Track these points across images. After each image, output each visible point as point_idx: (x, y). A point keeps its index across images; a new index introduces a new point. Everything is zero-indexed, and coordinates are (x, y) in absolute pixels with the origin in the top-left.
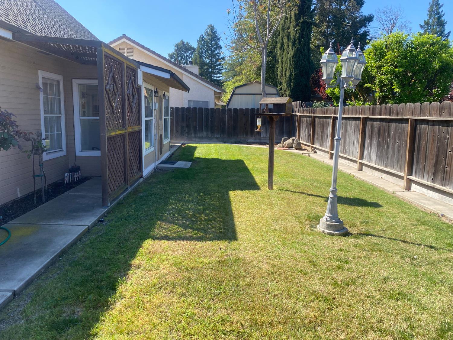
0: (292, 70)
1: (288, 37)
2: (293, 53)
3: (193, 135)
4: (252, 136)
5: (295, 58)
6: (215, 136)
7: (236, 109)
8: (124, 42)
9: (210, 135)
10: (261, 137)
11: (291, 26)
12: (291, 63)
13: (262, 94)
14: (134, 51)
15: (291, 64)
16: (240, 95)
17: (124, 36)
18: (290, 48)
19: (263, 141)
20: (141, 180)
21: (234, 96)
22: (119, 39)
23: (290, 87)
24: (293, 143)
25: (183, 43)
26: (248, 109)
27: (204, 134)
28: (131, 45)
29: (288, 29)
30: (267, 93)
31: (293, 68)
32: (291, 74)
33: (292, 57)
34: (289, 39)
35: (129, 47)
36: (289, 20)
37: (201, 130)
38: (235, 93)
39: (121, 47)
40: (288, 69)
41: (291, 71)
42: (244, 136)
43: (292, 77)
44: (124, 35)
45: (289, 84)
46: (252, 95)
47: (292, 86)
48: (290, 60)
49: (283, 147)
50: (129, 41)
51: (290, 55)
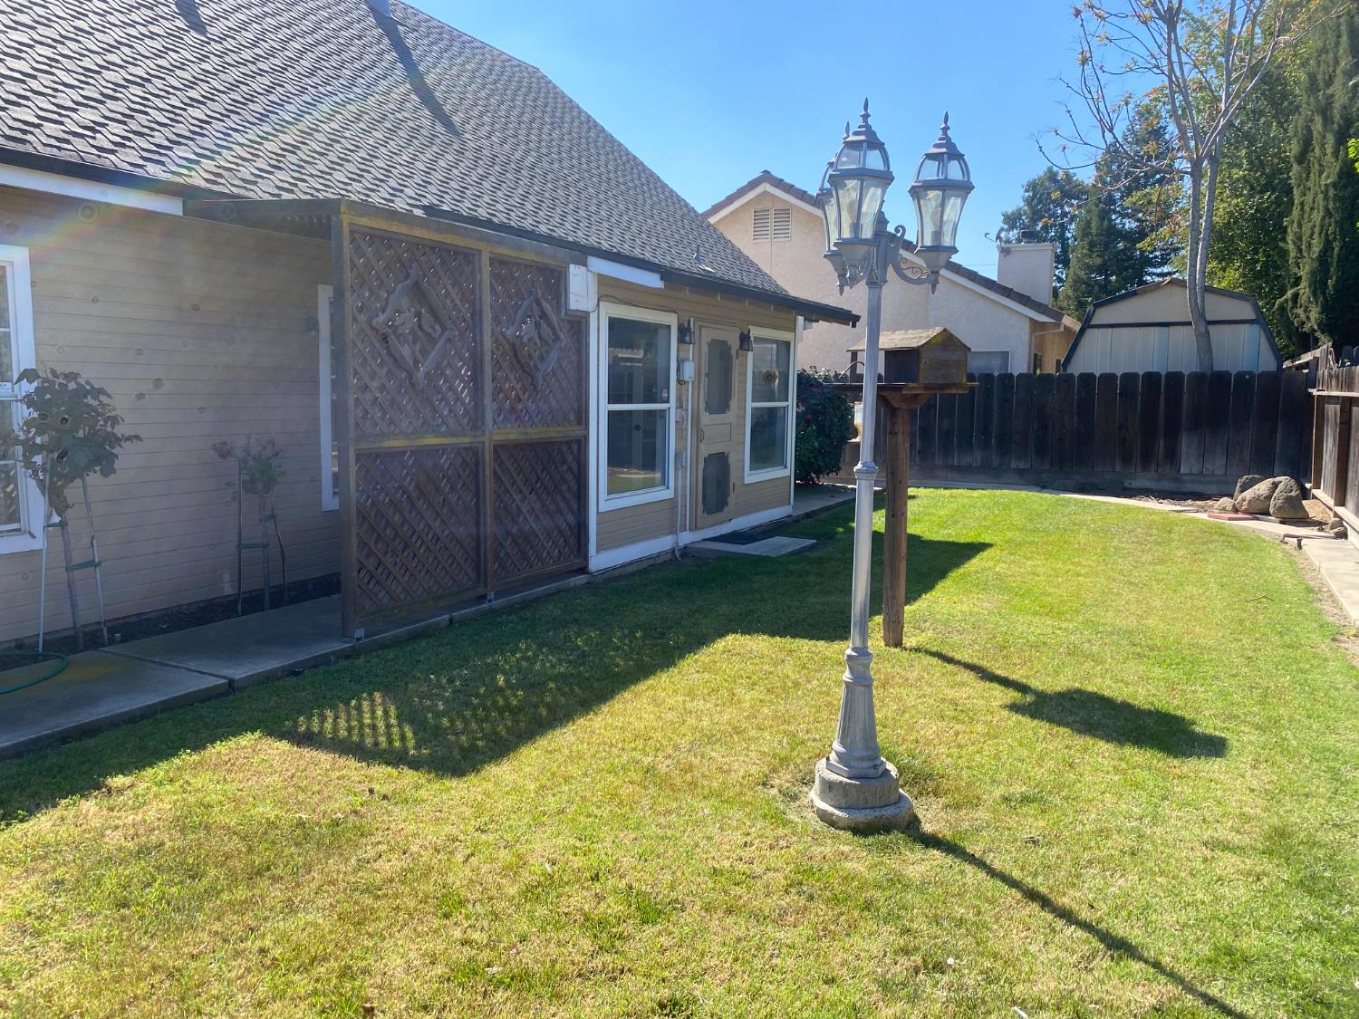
0: (1334, 233)
1: (1325, 112)
2: (1338, 168)
3: (938, 461)
4: (1145, 468)
5: (1345, 187)
6: (1014, 465)
7: (1091, 376)
8: (765, 193)
9: (996, 461)
10: (1182, 470)
11: (1338, 71)
12: (1331, 205)
13: (1189, 324)
14: (794, 214)
15: (1328, 213)
16: (1110, 330)
17: (767, 177)
18: (1329, 151)
19: (1189, 487)
20: (581, 579)
21: (1089, 332)
22: (753, 185)
23: (1324, 293)
24: (1269, 498)
25: (1051, 176)
26: (1135, 376)
27: (976, 458)
28: (781, 199)
29: (1329, 83)
30: (1208, 319)
31: (1336, 222)
32: (1328, 245)
33: (1335, 185)
34: (1327, 120)
35: (780, 206)
36: (1331, 55)
37: (966, 444)
38: (1094, 322)
39: (759, 207)
40: (1317, 230)
41: (1327, 234)
42: (1118, 468)
43: (1332, 257)
44: (766, 172)
45: (1318, 285)
46: (1156, 329)
47: (1330, 290)
48: (1326, 198)
49: (1236, 510)
50: (777, 187)
51: (1328, 177)
